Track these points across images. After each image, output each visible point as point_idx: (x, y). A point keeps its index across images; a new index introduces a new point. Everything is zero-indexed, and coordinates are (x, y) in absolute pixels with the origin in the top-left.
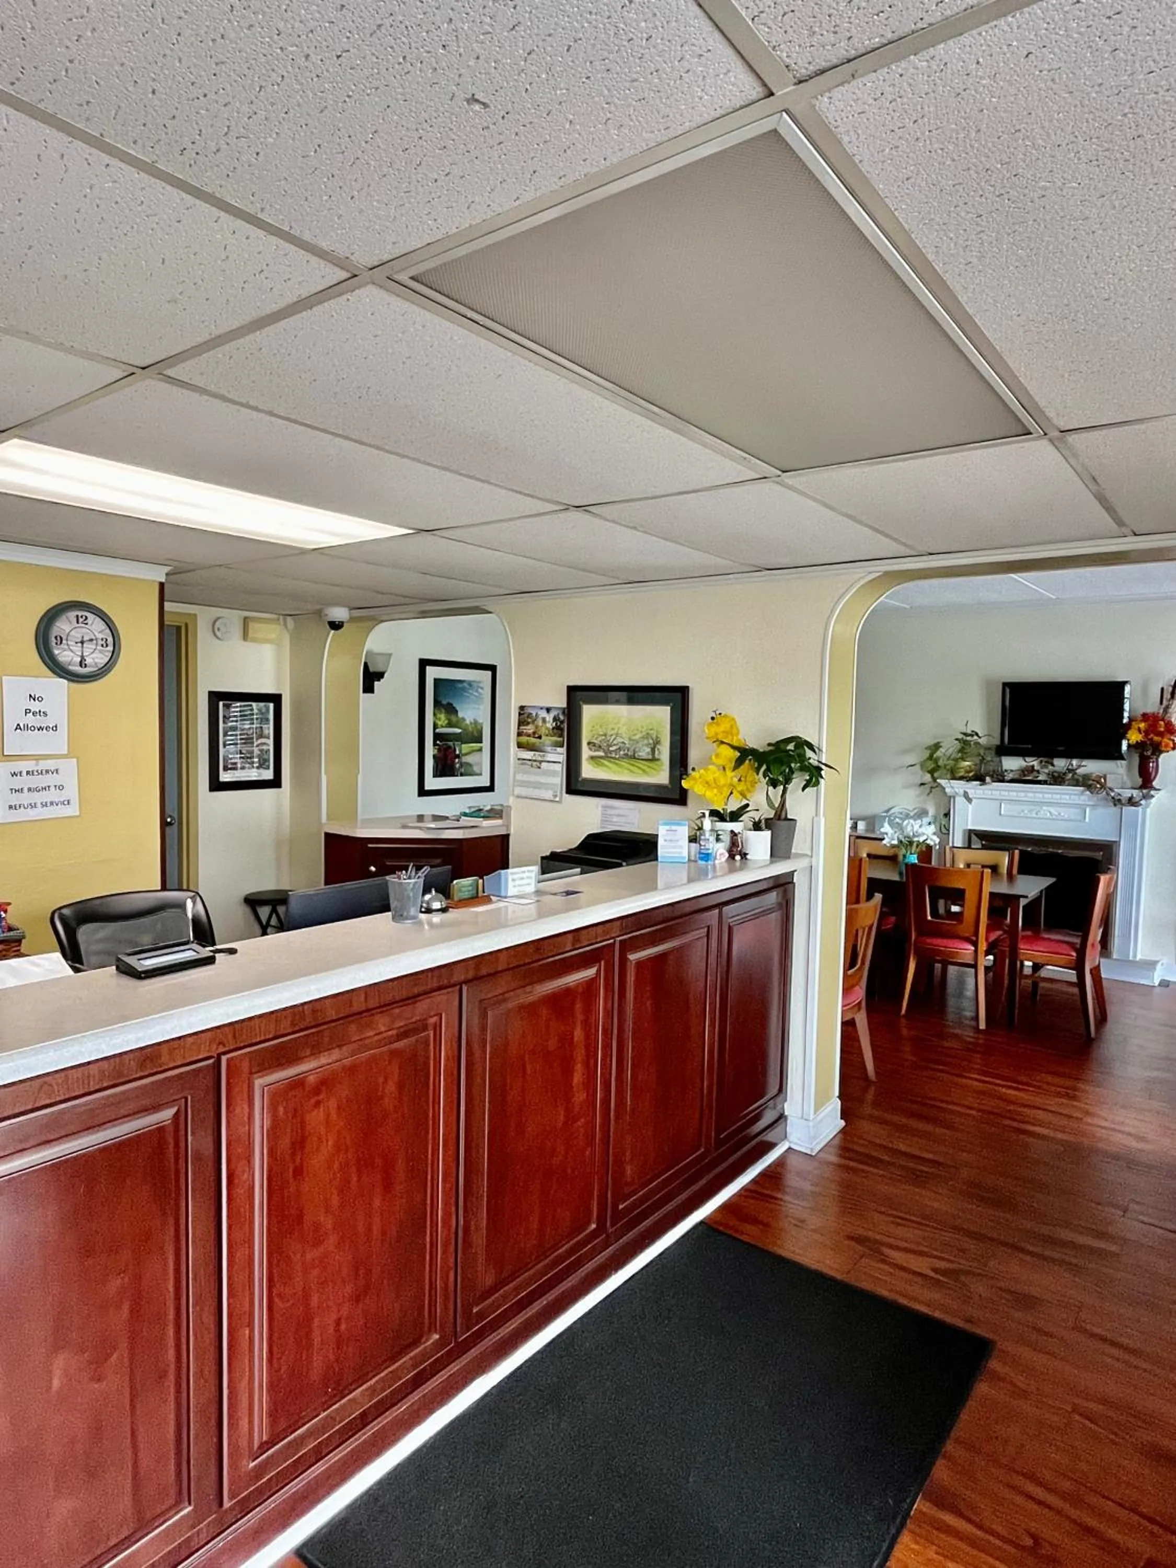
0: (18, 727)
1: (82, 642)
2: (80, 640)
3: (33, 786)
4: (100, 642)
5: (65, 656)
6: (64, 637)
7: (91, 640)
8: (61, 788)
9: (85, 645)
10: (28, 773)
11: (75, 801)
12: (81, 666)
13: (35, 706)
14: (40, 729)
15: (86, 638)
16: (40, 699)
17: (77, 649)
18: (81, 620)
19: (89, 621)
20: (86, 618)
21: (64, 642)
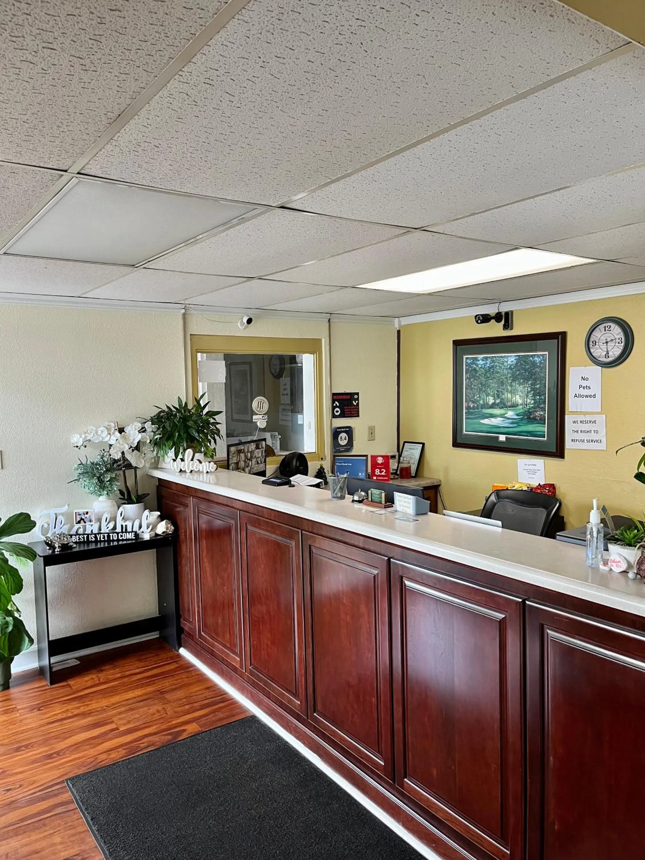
0: (576, 396)
1: (607, 342)
2: (605, 342)
3: (583, 429)
4: (618, 341)
5: (597, 353)
6: (597, 341)
7: (612, 340)
8: (596, 432)
9: (609, 344)
10: (581, 422)
11: (604, 440)
12: (606, 358)
13: (584, 383)
14: (587, 396)
15: (609, 340)
16: (587, 379)
17: (604, 347)
18: (607, 329)
19: (612, 329)
20: (610, 327)
21: (597, 344)
